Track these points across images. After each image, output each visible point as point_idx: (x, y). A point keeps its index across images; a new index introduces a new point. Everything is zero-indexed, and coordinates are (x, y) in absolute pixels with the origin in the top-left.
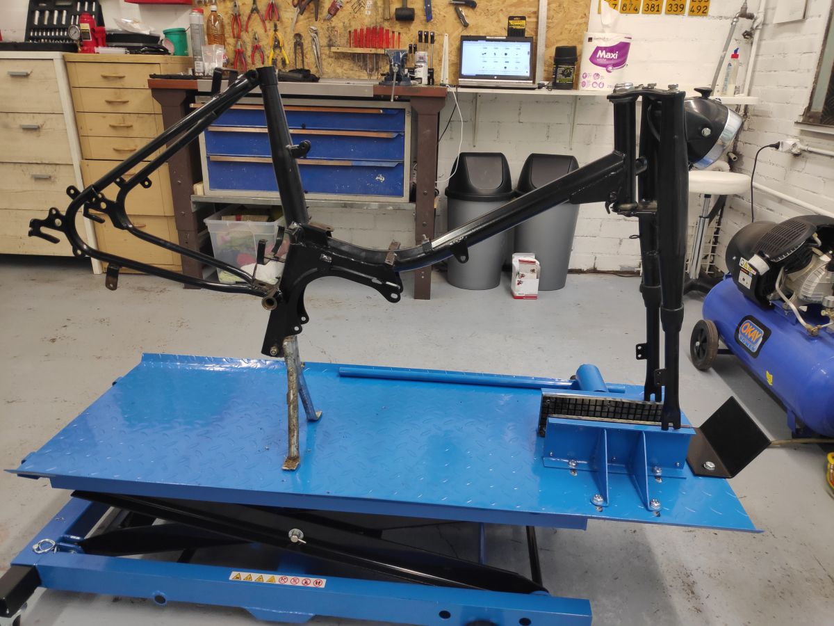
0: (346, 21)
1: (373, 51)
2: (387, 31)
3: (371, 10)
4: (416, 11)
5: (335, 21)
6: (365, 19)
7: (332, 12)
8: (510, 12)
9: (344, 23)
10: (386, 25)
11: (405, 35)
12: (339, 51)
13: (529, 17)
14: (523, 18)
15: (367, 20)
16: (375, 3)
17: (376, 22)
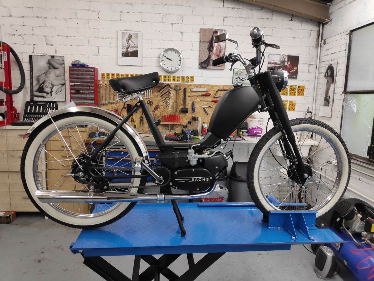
1: (172, 123)
2: (178, 116)
3: (171, 108)
4: (189, 109)
5: (157, 112)
7: (156, 109)
9: (160, 113)
11: (184, 118)
15: (169, 112)
16: (173, 106)
17: (173, 113)
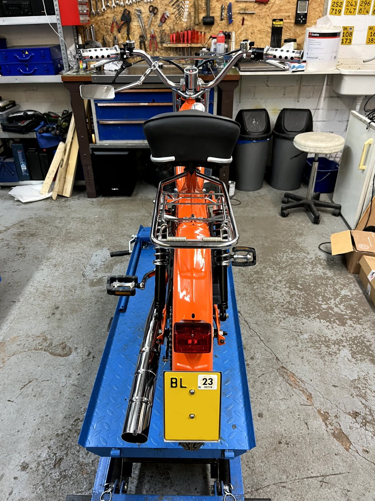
0: (172, 26)
1: (189, 45)
2: (198, 32)
3: (187, 18)
4: (215, 18)
5: (165, 27)
6: (183, 24)
7: (163, 21)
8: (274, 16)
9: (170, 27)
10: (196, 28)
11: (208, 34)
12: (168, 46)
13: (285, 19)
14: (281, 20)
15: (185, 25)
16: (190, 13)
17: (190, 26)
